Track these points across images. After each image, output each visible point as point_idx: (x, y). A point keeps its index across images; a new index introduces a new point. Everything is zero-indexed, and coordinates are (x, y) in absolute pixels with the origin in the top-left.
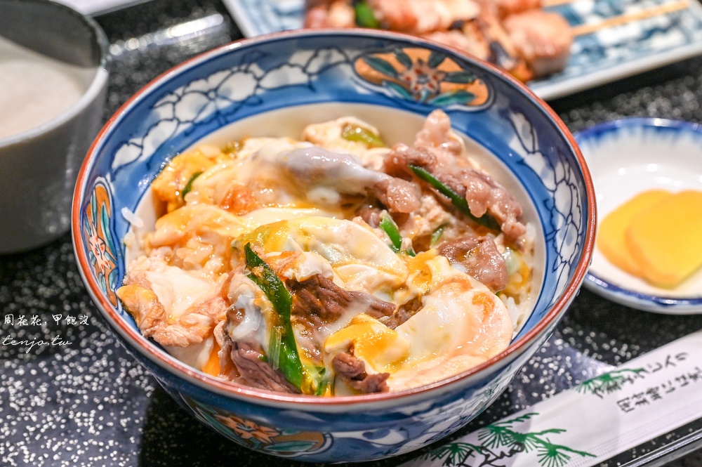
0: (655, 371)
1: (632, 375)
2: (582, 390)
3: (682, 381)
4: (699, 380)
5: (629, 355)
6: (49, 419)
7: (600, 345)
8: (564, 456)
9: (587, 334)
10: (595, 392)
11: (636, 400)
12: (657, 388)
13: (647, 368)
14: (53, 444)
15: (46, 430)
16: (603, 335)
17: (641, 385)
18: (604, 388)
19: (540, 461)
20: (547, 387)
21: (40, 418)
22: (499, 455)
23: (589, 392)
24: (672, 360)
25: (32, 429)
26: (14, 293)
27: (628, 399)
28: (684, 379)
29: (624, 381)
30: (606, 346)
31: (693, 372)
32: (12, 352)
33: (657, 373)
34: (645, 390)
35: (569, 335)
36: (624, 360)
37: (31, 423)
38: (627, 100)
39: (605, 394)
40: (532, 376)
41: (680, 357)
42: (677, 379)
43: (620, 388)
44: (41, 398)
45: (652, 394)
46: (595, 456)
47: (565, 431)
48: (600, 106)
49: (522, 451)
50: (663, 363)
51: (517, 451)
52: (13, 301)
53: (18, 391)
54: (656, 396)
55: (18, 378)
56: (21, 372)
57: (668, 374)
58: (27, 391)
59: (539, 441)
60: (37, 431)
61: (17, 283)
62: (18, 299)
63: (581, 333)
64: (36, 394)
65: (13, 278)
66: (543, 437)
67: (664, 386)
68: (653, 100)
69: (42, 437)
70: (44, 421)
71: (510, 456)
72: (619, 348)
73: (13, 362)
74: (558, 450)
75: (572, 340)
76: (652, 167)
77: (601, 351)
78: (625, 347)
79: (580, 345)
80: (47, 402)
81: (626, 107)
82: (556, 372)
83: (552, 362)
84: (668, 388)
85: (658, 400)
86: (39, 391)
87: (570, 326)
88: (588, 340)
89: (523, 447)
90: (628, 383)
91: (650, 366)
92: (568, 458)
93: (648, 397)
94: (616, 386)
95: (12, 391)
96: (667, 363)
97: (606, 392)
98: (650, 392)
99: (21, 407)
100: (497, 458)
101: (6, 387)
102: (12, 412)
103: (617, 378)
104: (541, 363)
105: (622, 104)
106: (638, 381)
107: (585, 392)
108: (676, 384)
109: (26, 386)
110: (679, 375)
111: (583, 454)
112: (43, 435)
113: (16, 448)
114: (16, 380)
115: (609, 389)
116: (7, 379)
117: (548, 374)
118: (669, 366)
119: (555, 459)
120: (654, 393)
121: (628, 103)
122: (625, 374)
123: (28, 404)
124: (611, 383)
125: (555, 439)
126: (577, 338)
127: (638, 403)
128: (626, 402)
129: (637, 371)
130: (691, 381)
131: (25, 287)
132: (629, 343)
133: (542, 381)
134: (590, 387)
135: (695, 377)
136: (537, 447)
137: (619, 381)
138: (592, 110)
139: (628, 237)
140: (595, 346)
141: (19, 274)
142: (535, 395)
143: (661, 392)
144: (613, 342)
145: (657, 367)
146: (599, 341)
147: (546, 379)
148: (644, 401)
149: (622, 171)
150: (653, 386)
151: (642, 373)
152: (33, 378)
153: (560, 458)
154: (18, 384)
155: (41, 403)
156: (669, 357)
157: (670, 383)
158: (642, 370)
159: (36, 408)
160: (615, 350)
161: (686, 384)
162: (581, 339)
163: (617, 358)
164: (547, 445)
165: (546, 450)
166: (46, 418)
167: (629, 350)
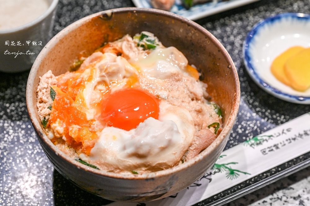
0: (277, 136)
1: (267, 138)
2: (246, 145)
3: (289, 141)
4: (296, 141)
5: (284, 120)
6: (37, 147)
7: (272, 116)
8: (237, 174)
9: (266, 111)
10: (251, 145)
11: (269, 149)
12: (278, 144)
13: (274, 135)
14: (40, 159)
15: (36, 153)
16: (273, 111)
17: (271, 143)
18: (255, 144)
19: (227, 176)
20: (249, 135)
21: (33, 147)
22: (209, 173)
23: (249, 146)
24: (285, 131)
25: (30, 152)
26: (19, 90)
27: (265, 149)
28: (289, 140)
29: (264, 141)
30: (274, 117)
31: (294, 137)
32: (20, 117)
33: (279, 137)
34: (273, 145)
35: (259, 111)
36: (282, 123)
37: (29, 149)
38: (284, 2)
39: (256, 147)
40: (243, 130)
41: (288, 130)
42: (287, 140)
43: (261, 144)
44: (33, 138)
45: (276, 147)
46: (250, 174)
47: (237, 163)
48: (272, 5)
49: (219, 172)
50: (281, 132)
51: (217, 172)
52: (18, 94)
53: (23, 135)
54: (277, 148)
55: (23, 129)
56: (24, 126)
57: (283, 138)
58: (27, 135)
59: (226, 168)
60: (32, 153)
61: (20, 86)
62: (21, 93)
63: (264, 110)
64: (31, 136)
65: (18, 84)
66: (228, 166)
67: (281, 143)
68: (296, 2)
69: (35, 156)
70: (35, 148)
71: (214, 174)
72: (280, 117)
73: (20, 122)
74: (235, 172)
75: (260, 114)
76: (297, 36)
77: (273, 119)
78: (283, 117)
79: (263, 116)
80: (36, 140)
81: (284, 5)
82: (253, 128)
83: (252, 123)
84: (283, 144)
85: (278, 150)
86: (32, 135)
87: (259, 107)
88: (267, 114)
89: (220, 170)
90: (265, 142)
91: (275, 134)
92: (239, 175)
93: (274, 148)
94: (260, 143)
95: (21, 135)
96: (283, 133)
97: (256, 146)
98: (275, 146)
99: (25, 142)
100: (208, 175)
101: (18, 133)
102: (21, 144)
103: (261, 139)
104: (246, 124)
105: (282, 4)
106: (270, 141)
107: (247, 146)
108: (286, 143)
109: (26, 133)
110: (287, 138)
111: (245, 173)
112: (35, 155)
113: (24, 161)
114: (22, 130)
115: (257, 144)
116: (18, 130)
117: (250, 129)
118: (284, 134)
119: (233, 175)
120: (276, 146)
121: (285, 3)
122: (264, 138)
123: (28, 141)
124: (258, 142)
125: (233, 167)
126: (262, 113)
127: (269, 151)
128: (264, 150)
129: (270, 136)
130: (293, 141)
131: (23, 88)
132: (284, 115)
133: (247, 132)
134: (249, 144)
135: (294, 139)
136: (225, 170)
137: (262, 141)
138: (269, 6)
139: (285, 69)
140: (270, 117)
141: (20, 82)
142: (244, 138)
143: (280, 146)
144: (278, 115)
145: (278, 134)
146: (271, 114)
147: (250, 131)
148: (272, 150)
149: (283, 37)
150: (276, 143)
151: (272, 137)
152: (29, 129)
153: (235, 175)
154: (23, 132)
155: (33, 141)
156: (283, 130)
157: (283, 142)
158: (272, 136)
159: (31, 143)
160: (278, 118)
161: (290, 142)
162: (263, 113)
163: (279, 122)
164: (230, 169)
165: (229, 172)
166: (35, 147)
167: (285, 118)
